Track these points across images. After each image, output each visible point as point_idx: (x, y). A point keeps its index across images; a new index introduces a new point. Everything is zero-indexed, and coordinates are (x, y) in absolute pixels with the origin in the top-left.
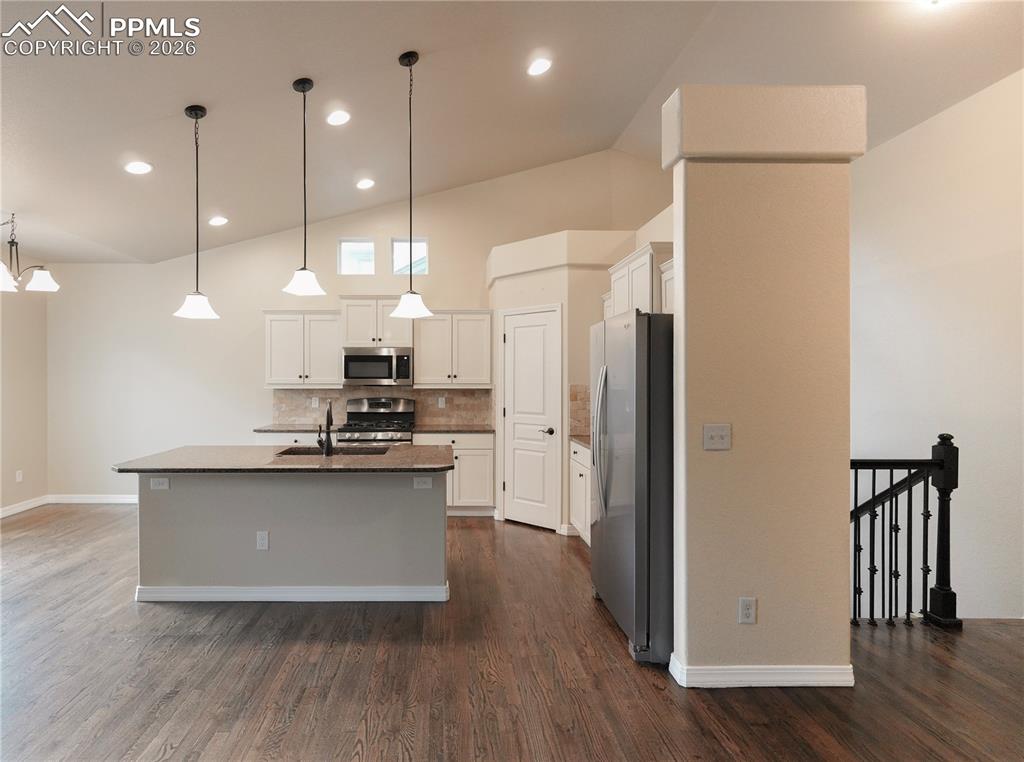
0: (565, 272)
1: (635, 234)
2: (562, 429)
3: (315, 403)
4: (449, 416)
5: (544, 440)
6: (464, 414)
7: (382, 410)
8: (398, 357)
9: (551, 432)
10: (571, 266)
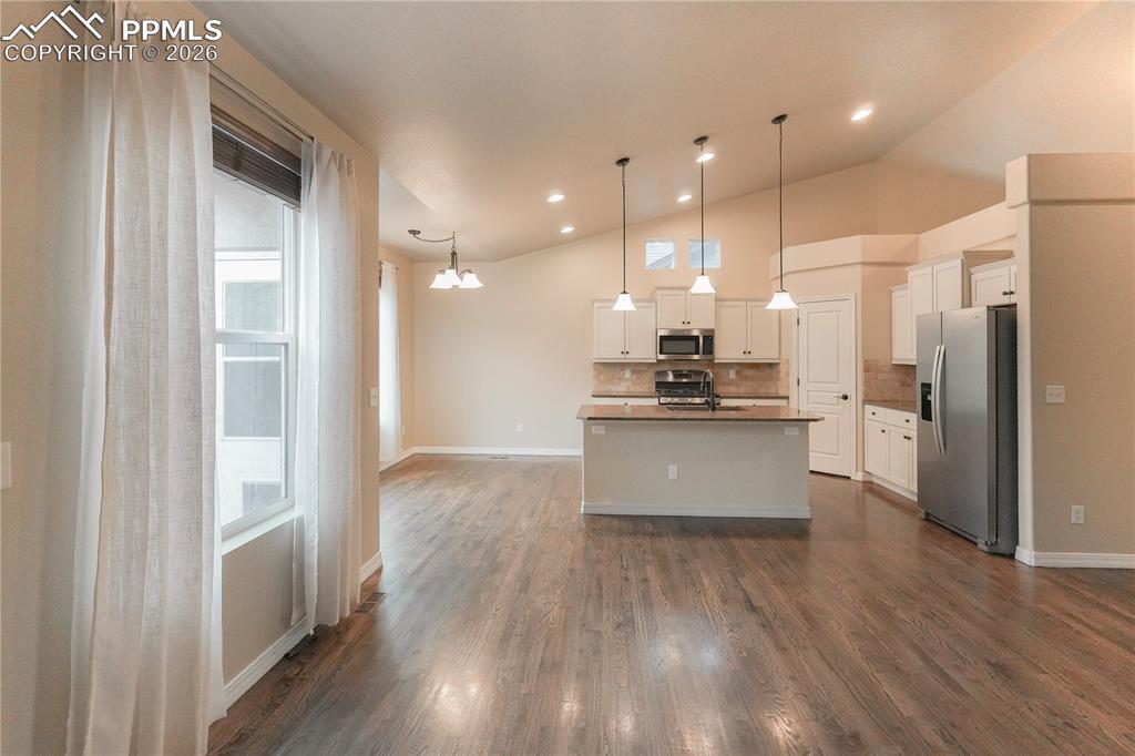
0: (859, 269)
1: (917, 239)
2: (856, 394)
3: (628, 374)
4: (737, 385)
5: (837, 404)
6: (751, 383)
7: (685, 380)
8: (704, 337)
9: (845, 397)
10: (863, 263)
